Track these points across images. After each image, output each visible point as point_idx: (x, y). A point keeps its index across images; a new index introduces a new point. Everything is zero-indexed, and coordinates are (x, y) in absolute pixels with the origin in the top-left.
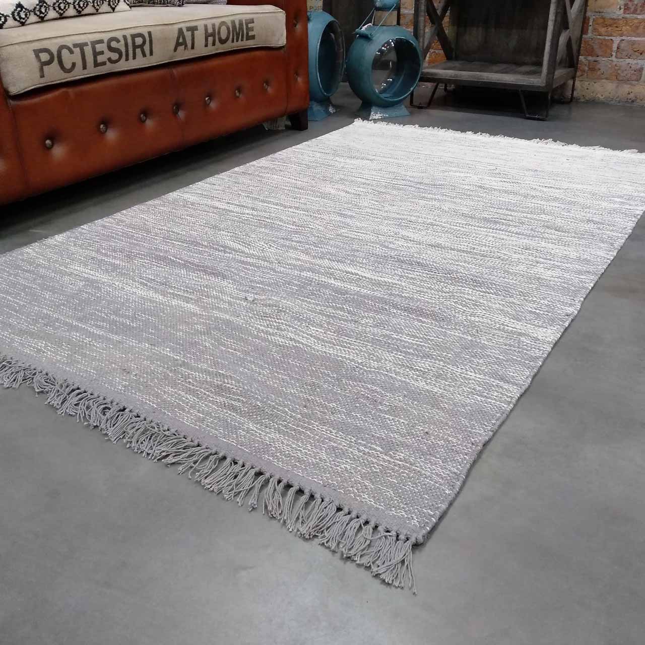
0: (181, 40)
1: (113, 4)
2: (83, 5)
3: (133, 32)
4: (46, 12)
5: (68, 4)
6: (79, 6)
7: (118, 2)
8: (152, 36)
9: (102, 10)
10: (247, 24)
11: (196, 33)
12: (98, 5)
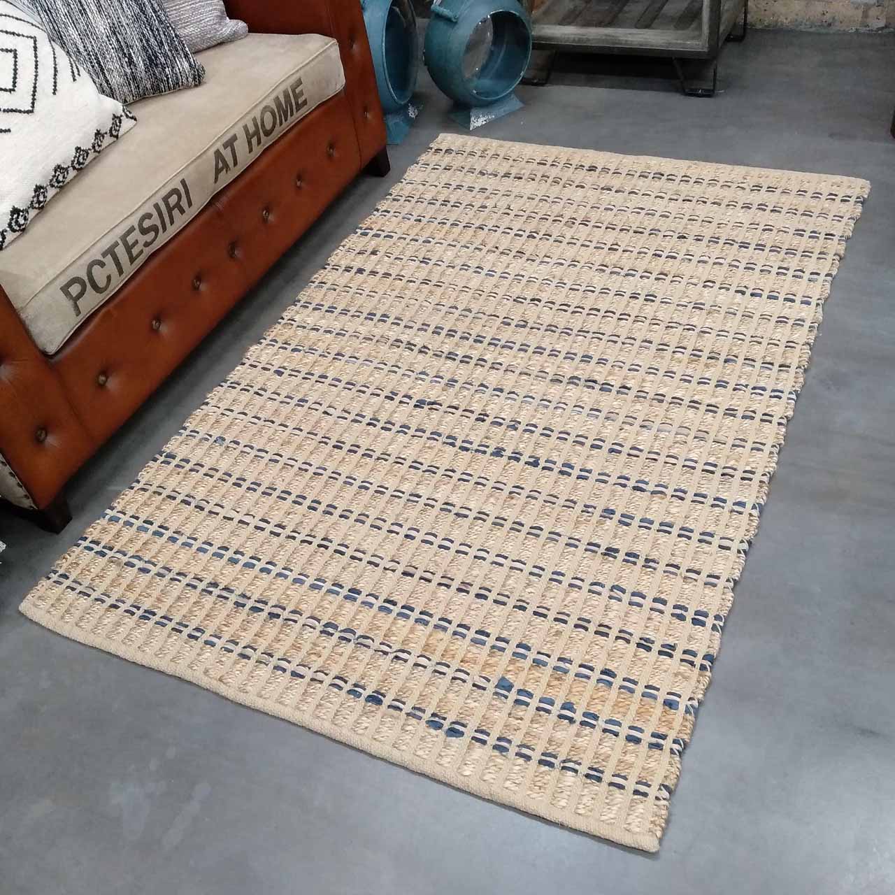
0: (221, 165)
1: (115, 130)
2: (83, 159)
3: (164, 192)
4: (45, 197)
5: (66, 169)
6: (79, 163)
7: (120, 123)
8: (187, 183)
9: (103, 147)
10: (294, 91)
11: (235, 144)
12: (99, 146)
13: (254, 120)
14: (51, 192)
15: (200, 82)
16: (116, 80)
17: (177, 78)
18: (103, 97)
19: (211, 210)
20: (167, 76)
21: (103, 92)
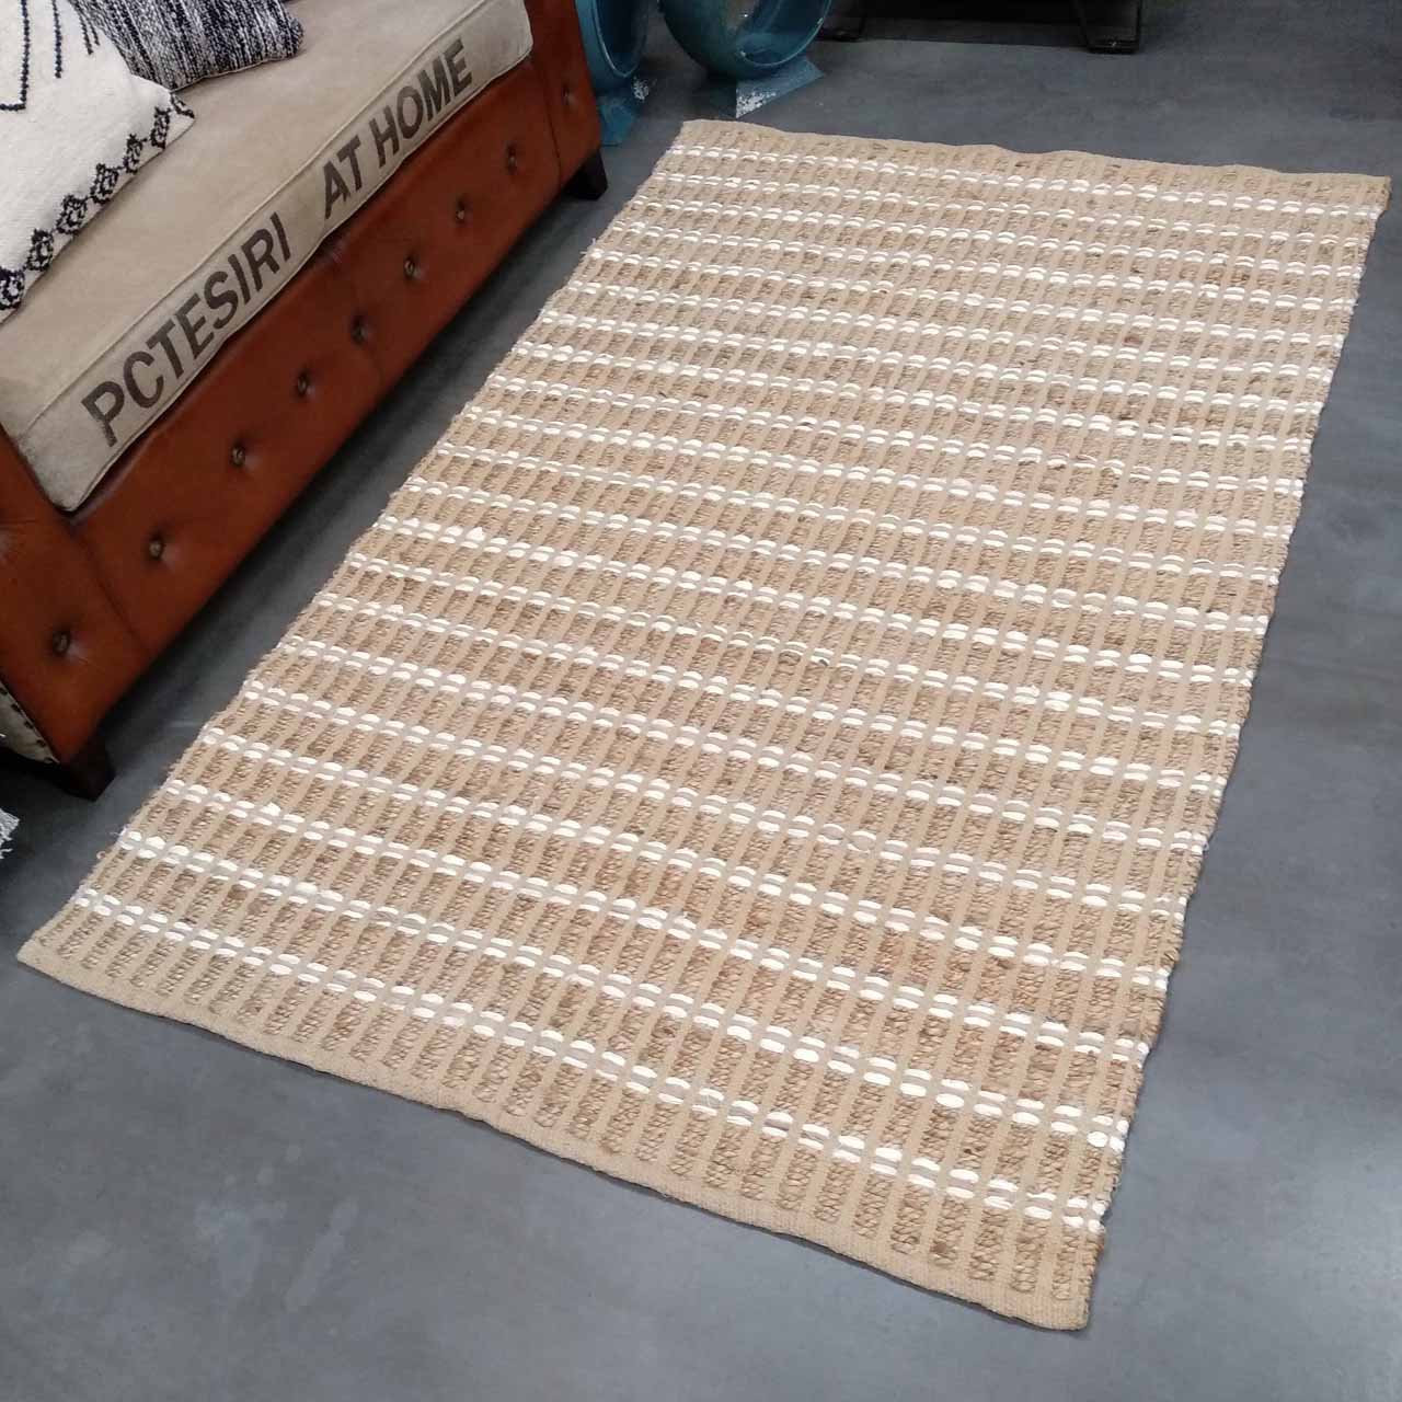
0: (334, 188)
1: (160, 134)
2: (111, 184)
3: (245, 237)
4: (50, 250)
5: (83, 203)
6: (103, 191)
7: (168, 121)
8: (281, 220)
9: (141, 163)
10: (450, 61)
11: (358, 152)
12: (135, 162)
13: (387, 111)
14: (60, 242)
15: (295, 50)
16: (158, 50)
17: (258, 45)
18: (137, 78)
19: (322, 264)
20: (240, 41)
21: (137, 71)
